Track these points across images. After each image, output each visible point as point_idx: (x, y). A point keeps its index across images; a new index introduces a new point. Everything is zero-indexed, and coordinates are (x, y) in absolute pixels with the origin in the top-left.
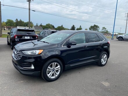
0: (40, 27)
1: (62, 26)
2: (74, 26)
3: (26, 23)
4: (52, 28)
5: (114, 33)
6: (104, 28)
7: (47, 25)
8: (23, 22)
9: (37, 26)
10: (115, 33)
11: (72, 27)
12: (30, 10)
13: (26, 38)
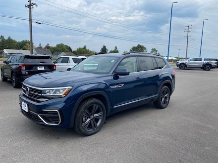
0: (46, 49)
1: (85, 48)
2: (104, 47)
3: (19, 43)
4: (67, 52)
5: (169, 58)
6: (154, 50)
7: (58, 46)
8: (15, 42)
9: (40, 48)
10: (171, 58)
11: (102, 49)
12: (31, 21)
13: (39, 69)
